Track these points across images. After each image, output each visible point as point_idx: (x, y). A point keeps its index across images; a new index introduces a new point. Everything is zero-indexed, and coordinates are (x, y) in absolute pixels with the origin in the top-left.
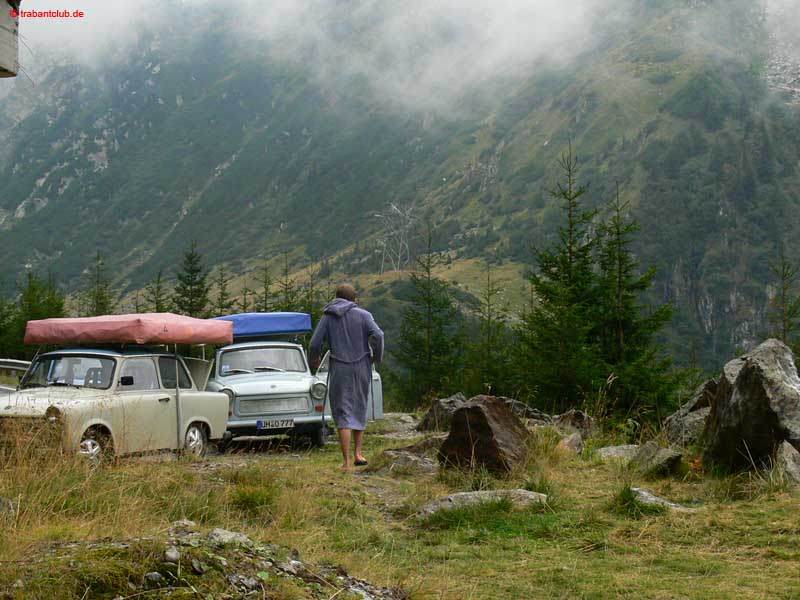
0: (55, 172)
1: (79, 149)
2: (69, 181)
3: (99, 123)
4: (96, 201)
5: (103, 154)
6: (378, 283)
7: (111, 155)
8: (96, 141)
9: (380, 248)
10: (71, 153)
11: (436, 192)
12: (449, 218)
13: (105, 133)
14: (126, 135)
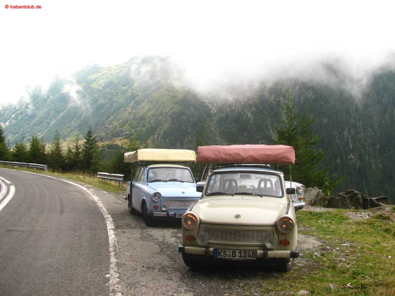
0: (17, 113)
1: (24, 108)
2: (21, 116)
4: (28, 121)
6: (103, 145)
7: (32, 110)
9: (103, 136)
11: (117, 122)
12: (120, 129)
14: (37, 105)
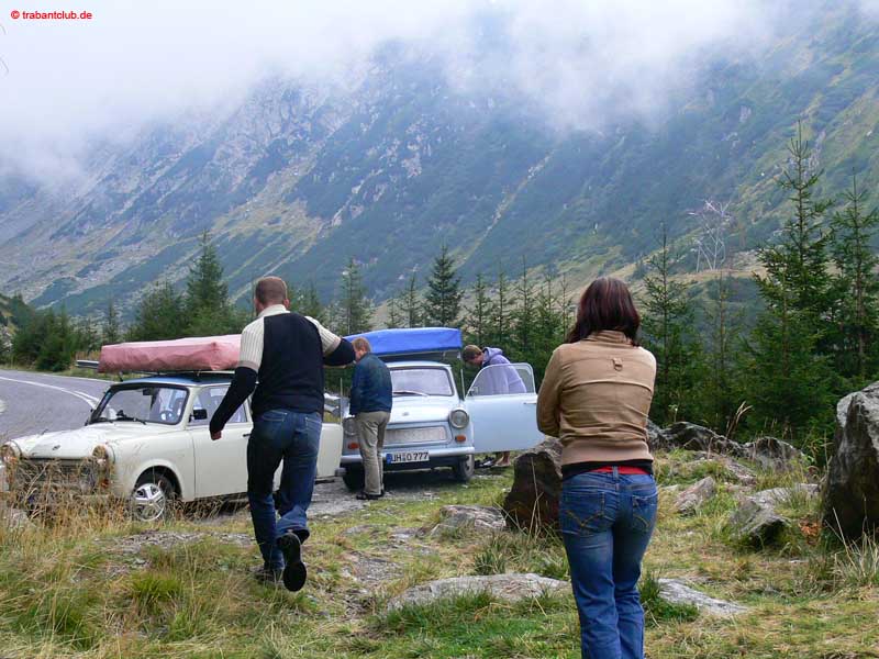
0: (370, 179)
1: (392, 156)
2: (383, 187)
3: (412, 129)
4: (410, 207)
5: (416, 160)
6: (693, 282)
7: (424, 160)
8: (409, 147)
9: (696, 247)
10: (385, 160)
11: (754, 188)
13: (418, 138)
14: (439, 140)
